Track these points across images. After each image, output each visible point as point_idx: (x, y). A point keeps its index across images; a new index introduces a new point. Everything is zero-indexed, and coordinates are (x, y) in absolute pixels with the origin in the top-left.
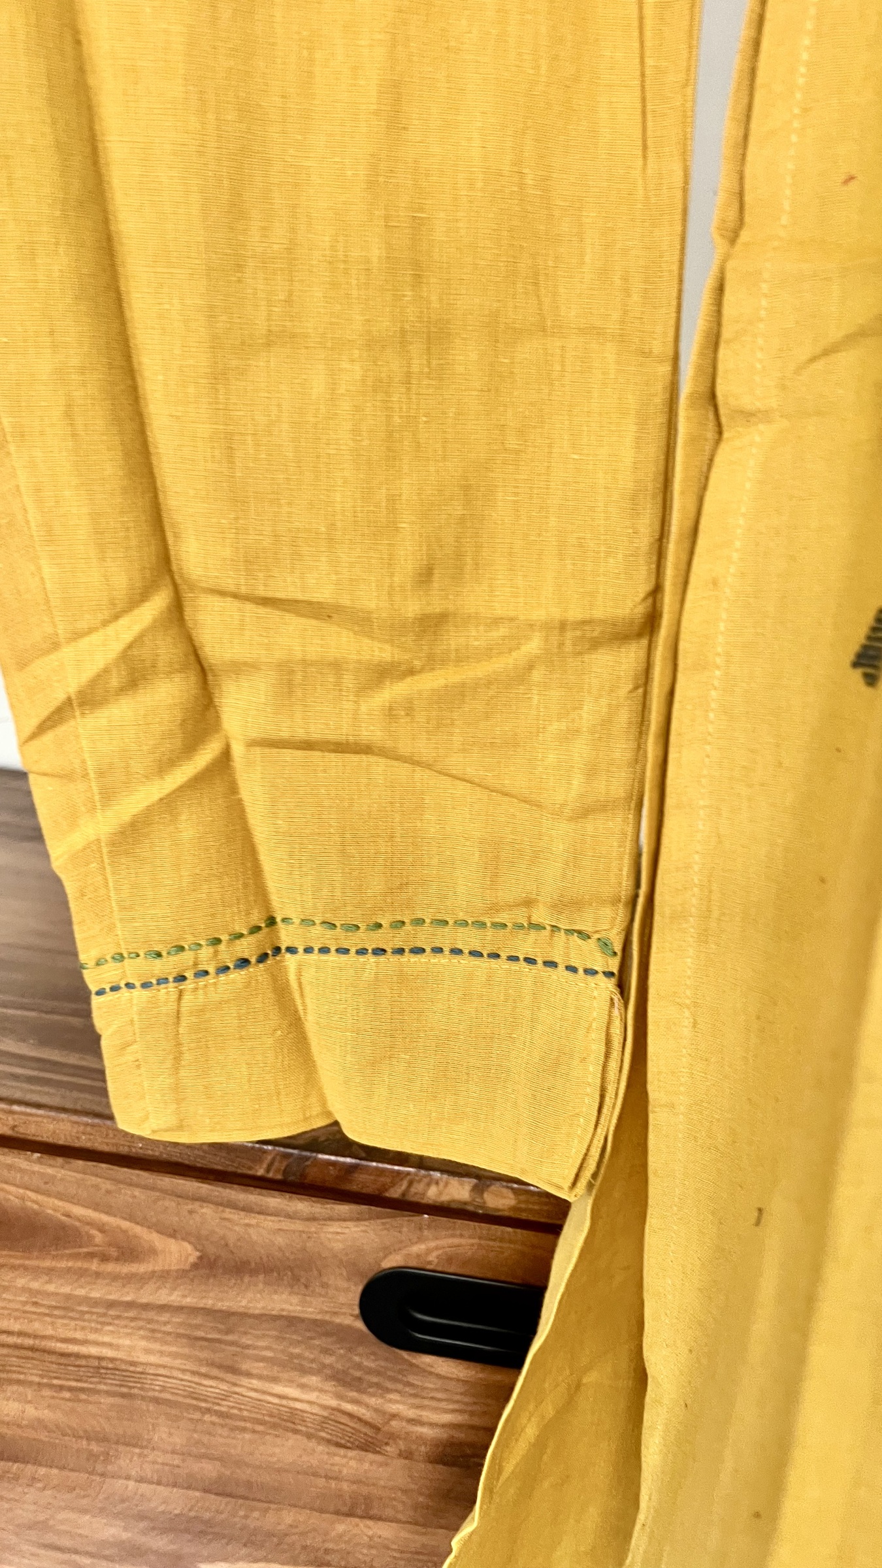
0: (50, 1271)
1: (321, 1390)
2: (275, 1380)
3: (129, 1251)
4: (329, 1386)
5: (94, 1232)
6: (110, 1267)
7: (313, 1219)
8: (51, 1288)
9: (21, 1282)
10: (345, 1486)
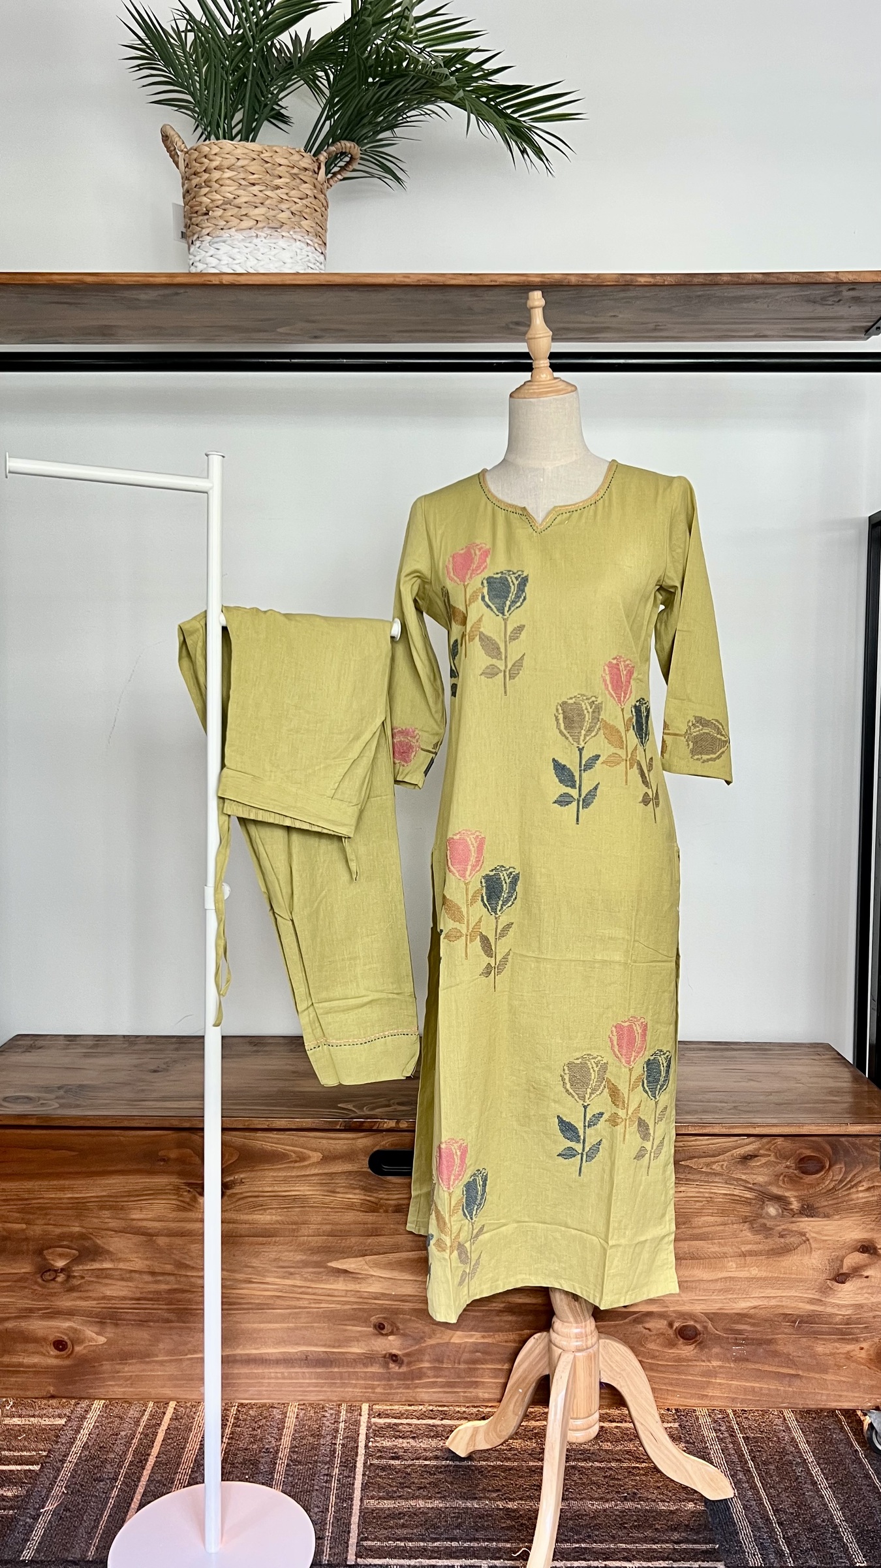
0: (279, 1169)
1: (360, 1194)
2: (346, 1193)
3: (303, 1158)
4: (362, 1192)
5: (292, 1154)
6: (297, 1165)
7: (353, 1139)
8: (280, 1174)
9: (271, 1174)
10: (369, 1226)
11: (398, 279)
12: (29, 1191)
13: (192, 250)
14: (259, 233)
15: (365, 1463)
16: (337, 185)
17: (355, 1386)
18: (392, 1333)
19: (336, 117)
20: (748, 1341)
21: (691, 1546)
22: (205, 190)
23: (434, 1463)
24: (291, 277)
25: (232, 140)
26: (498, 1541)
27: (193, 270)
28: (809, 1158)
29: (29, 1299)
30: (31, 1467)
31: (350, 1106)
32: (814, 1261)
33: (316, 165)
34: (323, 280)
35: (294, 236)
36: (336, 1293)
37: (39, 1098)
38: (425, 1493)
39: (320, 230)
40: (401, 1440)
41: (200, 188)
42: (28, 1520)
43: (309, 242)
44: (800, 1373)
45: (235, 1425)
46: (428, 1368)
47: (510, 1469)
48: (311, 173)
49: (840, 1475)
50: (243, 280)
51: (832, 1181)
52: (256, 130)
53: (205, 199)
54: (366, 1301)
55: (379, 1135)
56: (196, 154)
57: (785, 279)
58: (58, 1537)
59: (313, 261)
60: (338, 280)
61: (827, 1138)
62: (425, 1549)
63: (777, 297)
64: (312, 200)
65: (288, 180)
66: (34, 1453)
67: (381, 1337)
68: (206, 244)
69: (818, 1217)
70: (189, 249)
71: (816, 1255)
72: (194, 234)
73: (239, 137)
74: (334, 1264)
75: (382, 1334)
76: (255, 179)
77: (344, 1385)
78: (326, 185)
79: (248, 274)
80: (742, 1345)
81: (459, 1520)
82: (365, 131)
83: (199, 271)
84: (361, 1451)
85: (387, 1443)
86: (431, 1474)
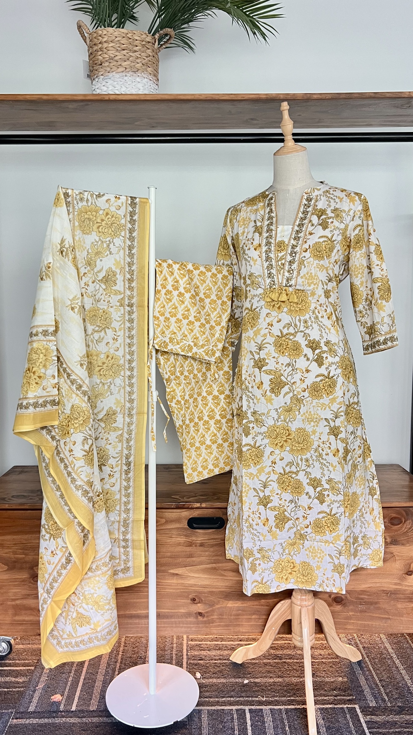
1: (183, 538)
2: (177, 538)
4: (185, 537)
7: (180, 512)
10: (188, 553)
11: (196, 97)
12: (26, 540)
13: (94, 83)
14: (127, 74)
15: (187, 663)
16: (163, 51)
17: (182, 627)
18: (199, 603)
19: (162, 17)
20: (367, 603)
21: (342, 697)
22: (100, 53)
23: (219, 661)
24: (144, 96)
25: (113, 27)
26: (252, 697)
27: (94, 93)
28: (395, 518)
29: (27, 590)
30: (30, 668)
31: (177, 497)
32: (397, 566)
33: (154, 40)
34: (159, 98)
35: (144, 76)
36: (173, 584)
37: (29, 496)
38: (216, 676)
39: (156, 73)
40: (203, 651)
41: (98, 52)
42: (30, 692)
43: (151, 79)
44: (390, 617)
45: (125, 646)
46: (217, 619)
47: (255, 664)
48: (151, 44)
49: (409, 663)
50: (120, 98)
51: (406, 528)
52: (124, 23)
53: (100, 57)
54: (187, 588)
55: (192, 511)
56: (95, 35)
57: (384, 95)
58: (45, 700)
59: (153, 88)
60: (167, 97)
61: (402, 508)
62: (218, 702)
63: (380, 105)
64: (152, 57)
65: (141, 48)
66: (31, 661)
67: (194, 604)
68: (101, 79)
69: (399, 545)
70: (92, 83)
71: (398, 562)
72: (95, 75)
73: (116, 26)
74: (172, 571)
75: (195, 603)
76: (124, 47)
77: (176, 627)
78: (158, 50)
79: (122, 94)
80: (363, 605)
81: (233, 688)
82: (177, 23)
83: (97, 93)
84: (185, 657)
85: (196, 653)
86: (218, 667)
